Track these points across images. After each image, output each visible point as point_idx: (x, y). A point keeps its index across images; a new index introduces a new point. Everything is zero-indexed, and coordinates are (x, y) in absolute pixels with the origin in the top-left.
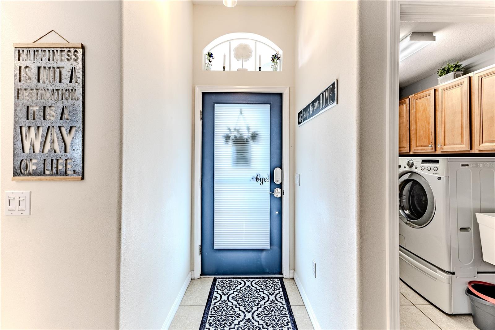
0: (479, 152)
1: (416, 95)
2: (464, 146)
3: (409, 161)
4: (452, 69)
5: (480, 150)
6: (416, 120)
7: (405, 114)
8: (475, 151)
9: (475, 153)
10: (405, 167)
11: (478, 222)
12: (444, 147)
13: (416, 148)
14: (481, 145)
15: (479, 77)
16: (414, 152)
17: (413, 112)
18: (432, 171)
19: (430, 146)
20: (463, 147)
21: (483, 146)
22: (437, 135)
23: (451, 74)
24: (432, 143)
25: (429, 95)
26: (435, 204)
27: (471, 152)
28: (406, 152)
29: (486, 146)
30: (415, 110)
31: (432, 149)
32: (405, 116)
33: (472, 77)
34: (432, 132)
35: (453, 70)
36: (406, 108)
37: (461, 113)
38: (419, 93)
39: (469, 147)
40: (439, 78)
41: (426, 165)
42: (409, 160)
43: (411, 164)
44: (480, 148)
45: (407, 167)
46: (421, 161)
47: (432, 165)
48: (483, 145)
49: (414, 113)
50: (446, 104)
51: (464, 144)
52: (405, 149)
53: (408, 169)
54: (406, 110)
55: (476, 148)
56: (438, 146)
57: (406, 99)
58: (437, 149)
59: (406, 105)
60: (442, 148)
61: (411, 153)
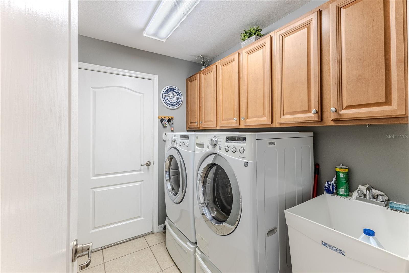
0: (280, 126)
1: (222, 60)
2: (265, 118)
3: (212, 139)
4: (254, 32)
5: (281, 124)
6: (222, 89)
7: (212, 82)
8: (276, 125)
9: (276, 127)
10: (208, 147)
11: (287, 224)
12: (248, 120)
13: (222, 122)
14: (282, 118)
15: (280, 36)
16: (221, 127)
17: (219, 79)
18: (238, 153)
19: (235, 119)
20: (264, 120)
21: (284, 119)
22: (241, 106)
23: (253, 37)
24: (236, 115)
25: (233, 60)
26: (241, 202)
27: (272, 127)
28: (213, 126)
29: (287, 119)
30: (221, 78)
31: (237, 122)
32: (212, 86)
33: (273, 36)
34: (237, 102)
35: (255, 34)
36: (214, 75)
37: (262, 79)
38: (225, 58)
39: (271, 120)
40: (243, 43)
41: (231, 144)
42: (212, 137)
43: (214, 143)
44: (281, 121)
45: (210, 146)
46: (225, 138)
47: (238, 145)
48: (284, 117)
49: (221, 81)
50: (249, 69)
51: (265, 117)
52: (213, 123)
53: (211, 150)
54: (214, 78)
55: (277, 121)
56: (242, 119)
57: (214, 66)
58: (241, 123)
59: (214, 73)
60: (245, 122)
61: (218, 128)
